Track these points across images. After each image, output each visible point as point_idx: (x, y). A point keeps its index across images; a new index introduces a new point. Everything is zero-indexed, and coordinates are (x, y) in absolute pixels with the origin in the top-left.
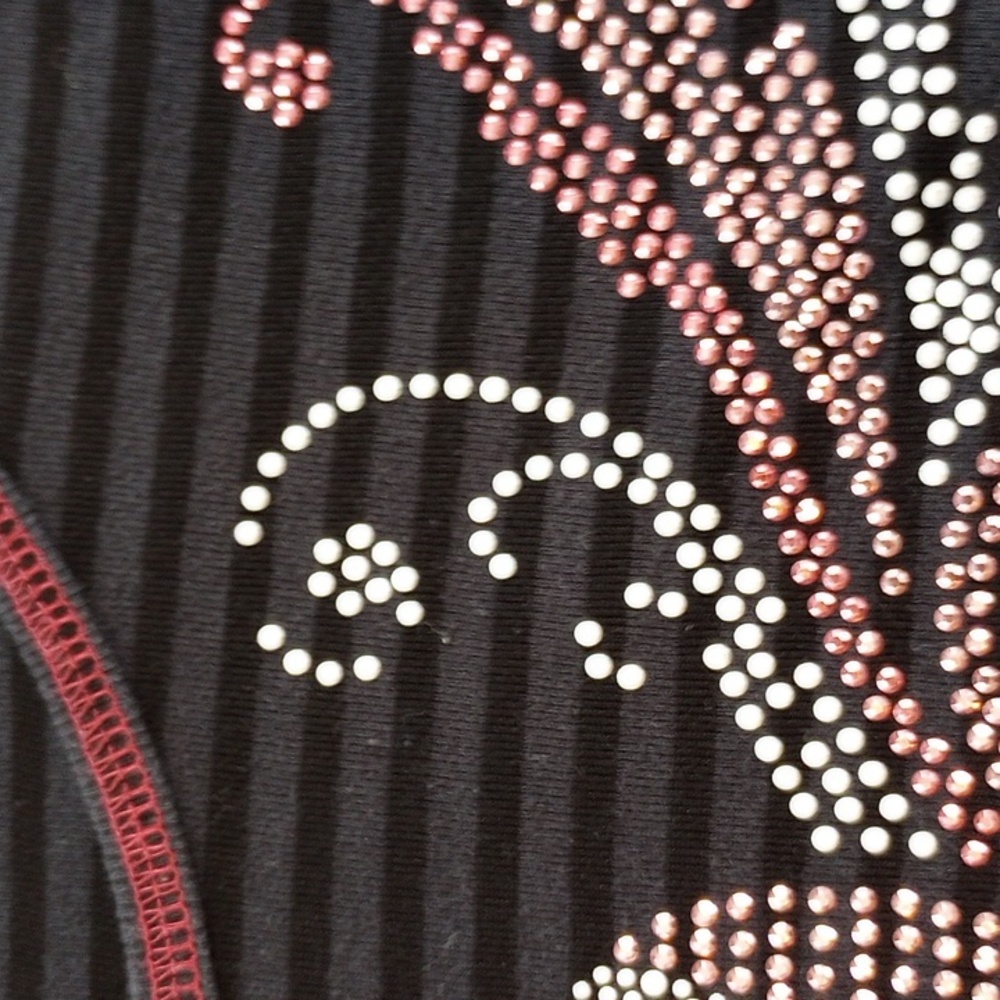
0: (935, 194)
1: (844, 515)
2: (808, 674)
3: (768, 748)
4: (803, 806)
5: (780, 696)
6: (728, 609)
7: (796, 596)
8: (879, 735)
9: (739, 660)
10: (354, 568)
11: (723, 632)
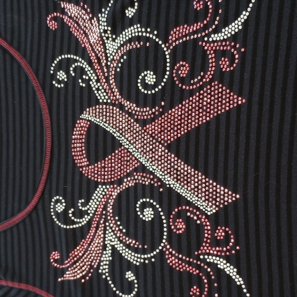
0: (107, 35)
1: (102, 68)
2: (99, 84)
3: (96, 92)
4: (99, 98)
5: (97, 87)
6: (92, 78)
7: (98, 76)
8: (105, 90)
9: (93, 83)
10: (61, 75)
11: (92, 80)
